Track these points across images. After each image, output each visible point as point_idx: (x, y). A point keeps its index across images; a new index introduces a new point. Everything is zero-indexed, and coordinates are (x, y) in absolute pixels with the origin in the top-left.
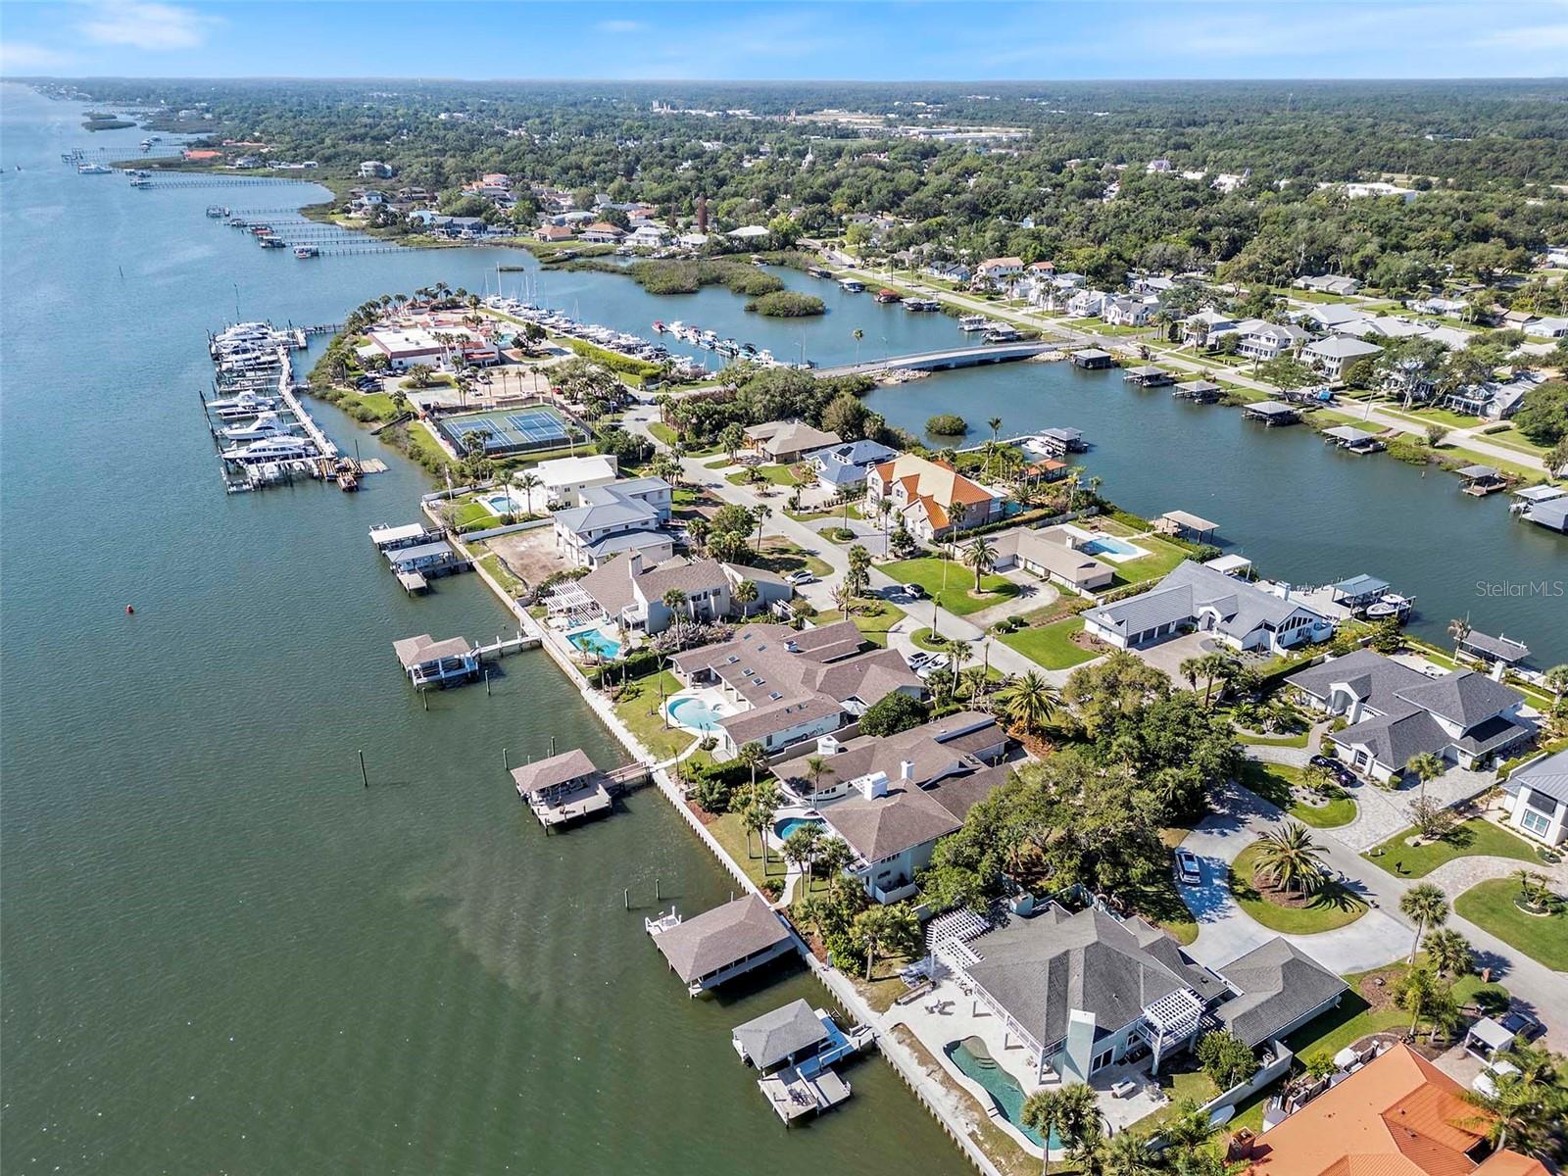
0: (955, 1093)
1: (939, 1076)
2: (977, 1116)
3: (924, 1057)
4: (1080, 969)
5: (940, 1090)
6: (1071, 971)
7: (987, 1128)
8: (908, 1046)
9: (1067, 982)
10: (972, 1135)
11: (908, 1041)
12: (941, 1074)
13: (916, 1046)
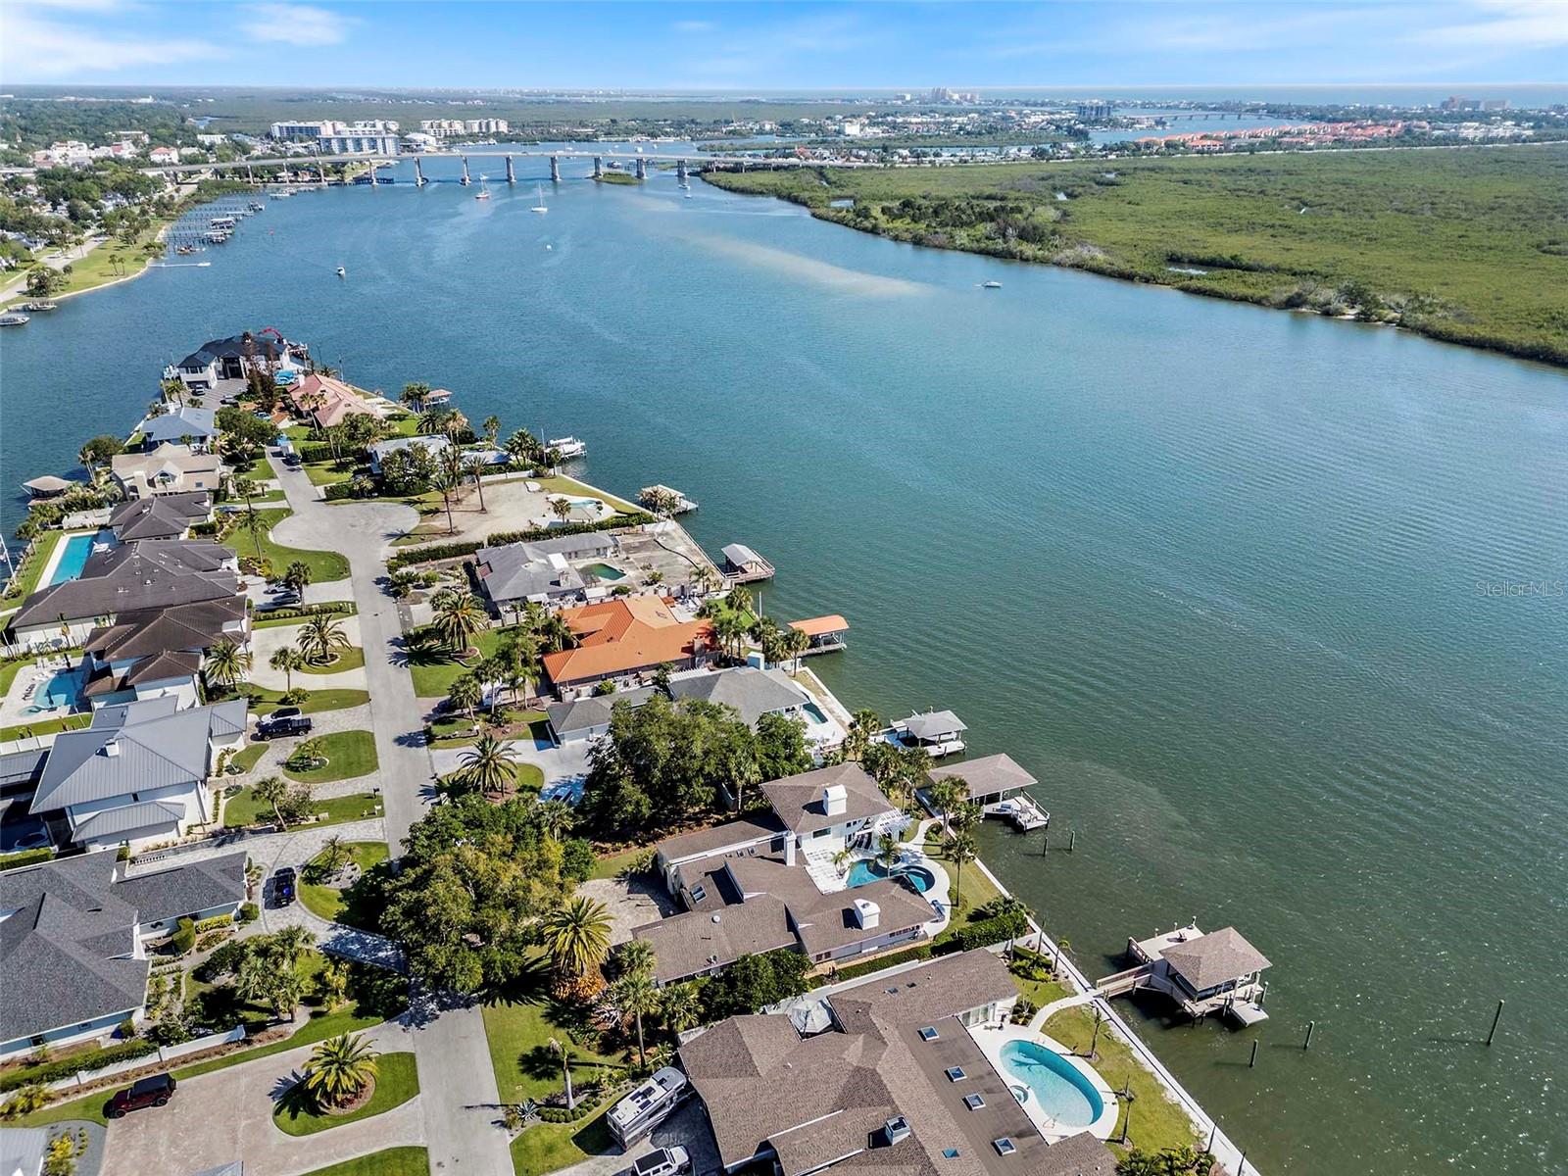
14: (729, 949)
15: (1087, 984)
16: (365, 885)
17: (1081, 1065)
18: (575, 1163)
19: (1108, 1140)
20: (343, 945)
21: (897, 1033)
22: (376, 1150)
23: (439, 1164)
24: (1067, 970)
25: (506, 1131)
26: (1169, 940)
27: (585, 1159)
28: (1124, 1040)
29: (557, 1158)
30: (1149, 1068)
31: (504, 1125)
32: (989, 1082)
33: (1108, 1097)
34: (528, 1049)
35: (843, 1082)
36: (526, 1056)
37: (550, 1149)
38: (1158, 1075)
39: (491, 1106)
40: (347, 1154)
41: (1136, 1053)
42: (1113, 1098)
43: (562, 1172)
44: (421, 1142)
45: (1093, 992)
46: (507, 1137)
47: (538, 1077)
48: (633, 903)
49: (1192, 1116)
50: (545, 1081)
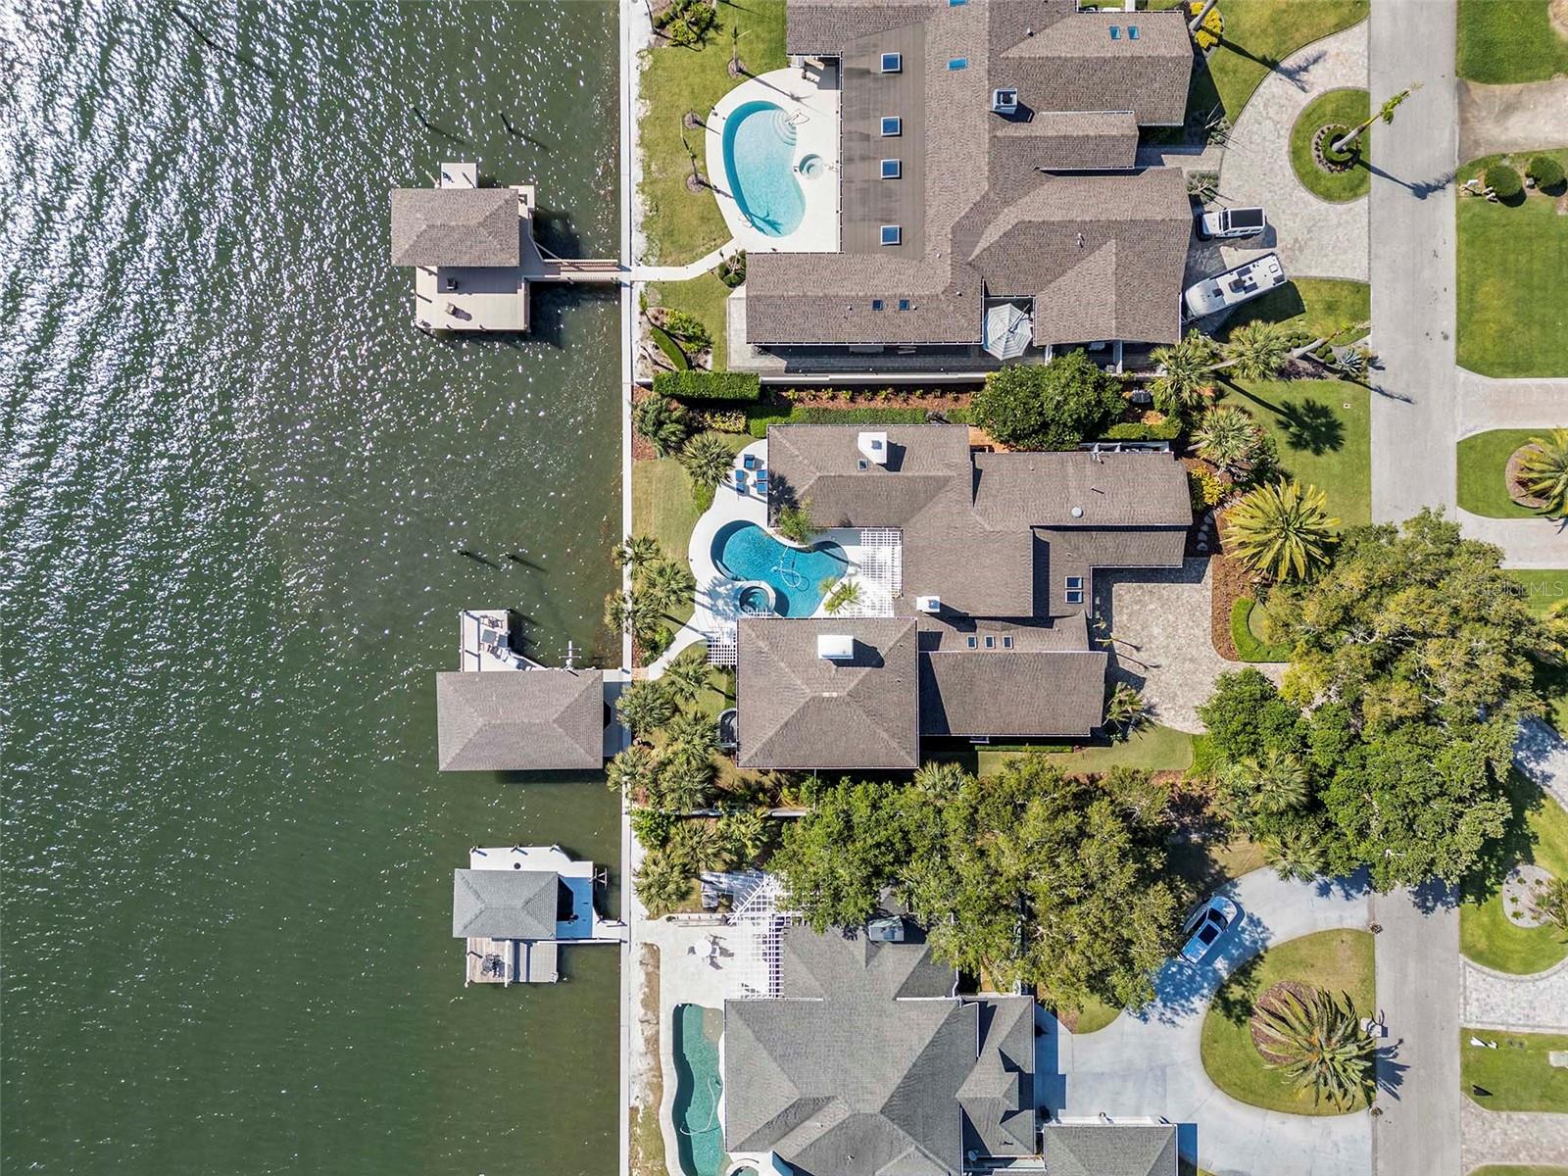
0: (650, 1059)
1: (649, 1032)
2: (651, 1099)
3: (651, 1001)
4: (829, 1125)
5: (639, 1044)
6: (820, 1115)
7: (652, 1116)
8: (647, 974)
9: (807, 1118)
10: (634, 1110)
11: (650, 969)
12: (653, 1031)
13: (652, 981)
14: (1071, 470)
15: (625, 291)
16: (1500, 860)
17: (717, 176)
18: (1308, 280)
19: (752, 77)
20: (1533, 738)
21: (928, 250)
22: (1511, 382)
23: (1446, 338)
24: (635, 324)
25: (1371, 352)
26: (468, 317)
27: (1298, 279)
28: (638, 199)
29: (1326, 293)
30: (638, 152)
31: (1372, 361)
32: (858, 148)
33: (716, 123)
34: (1329, 457)
35: (1027, 199)
36: (1334, 449)
37: (1331, 308)
38: (635, 139)
39: (1382, 392)
40: (1540, 387)
41: (638, 175)
42: (711, 121)
43: (1324, 275)
44: (1463, 374)
45: (624, 277)
46: (1371, 344)
47: (1324, 412)
48: (1142, 656)
49: (635, 76)
50: (1320, 402)
